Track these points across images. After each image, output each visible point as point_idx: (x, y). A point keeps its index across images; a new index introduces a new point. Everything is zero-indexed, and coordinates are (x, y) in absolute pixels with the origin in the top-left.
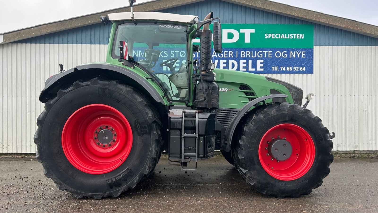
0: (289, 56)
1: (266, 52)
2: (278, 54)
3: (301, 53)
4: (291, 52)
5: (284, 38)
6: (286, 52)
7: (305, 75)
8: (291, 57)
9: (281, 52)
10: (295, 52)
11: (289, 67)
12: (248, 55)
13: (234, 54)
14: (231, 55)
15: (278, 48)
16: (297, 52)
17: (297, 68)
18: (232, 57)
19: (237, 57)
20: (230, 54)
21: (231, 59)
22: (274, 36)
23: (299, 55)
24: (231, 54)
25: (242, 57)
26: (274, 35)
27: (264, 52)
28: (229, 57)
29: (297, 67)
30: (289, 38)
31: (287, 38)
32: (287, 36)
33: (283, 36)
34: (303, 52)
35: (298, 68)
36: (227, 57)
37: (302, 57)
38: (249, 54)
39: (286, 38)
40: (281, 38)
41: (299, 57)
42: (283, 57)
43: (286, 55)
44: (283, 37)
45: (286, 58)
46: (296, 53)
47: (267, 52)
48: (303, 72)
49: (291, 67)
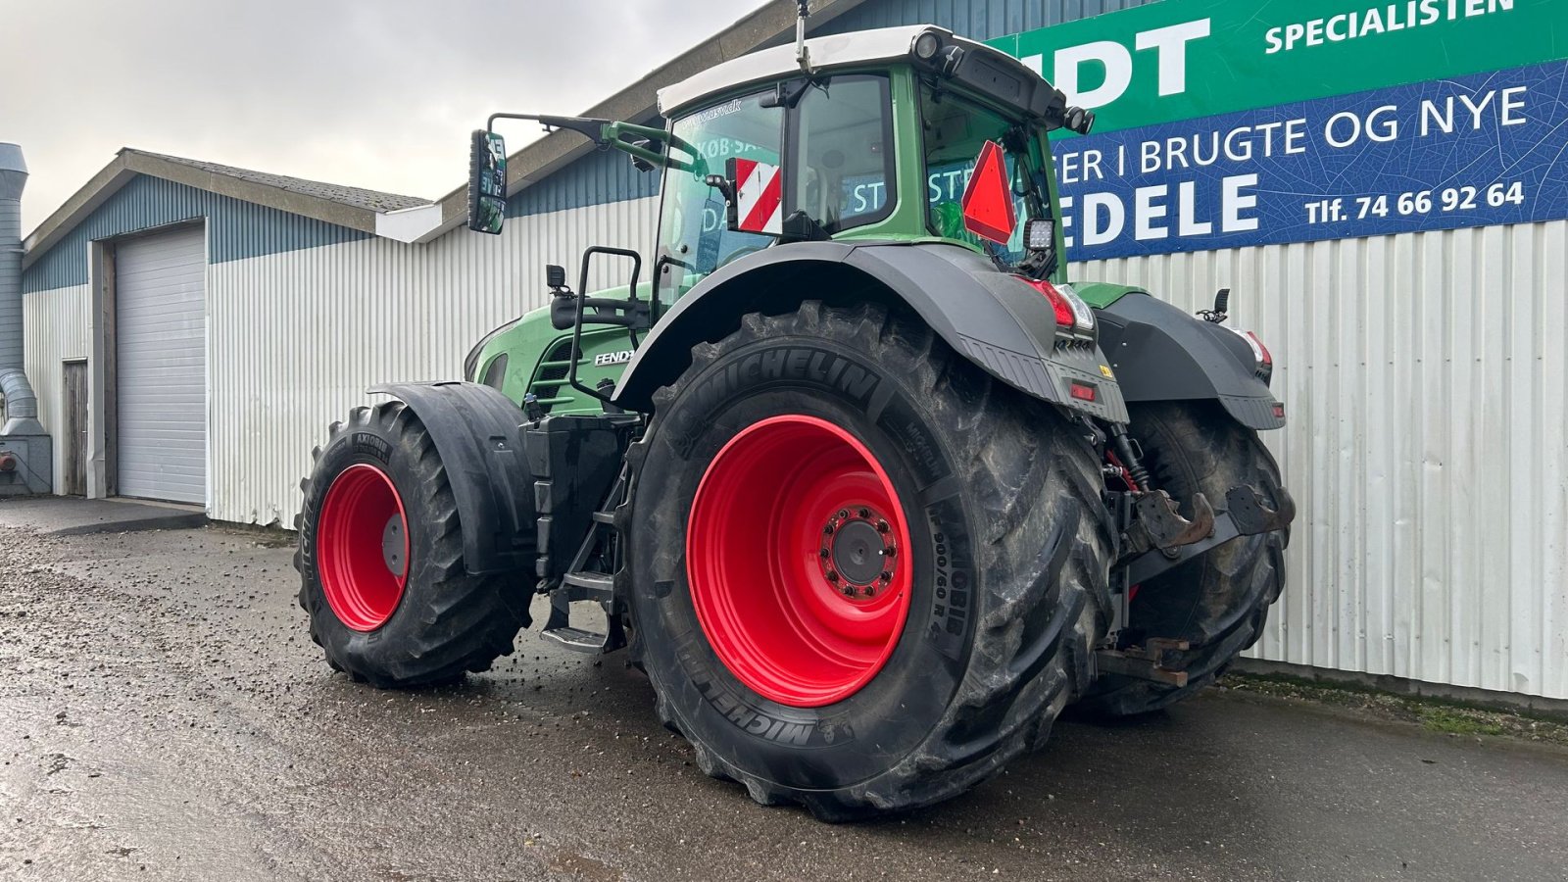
0: (1409, 125)
1: (1272, 129)
2: (1343, 130)
3: (1498, 98)
4: (1427, 105)
5: (1380, 29)
6: (1394, 108)
7: (1524, 231)
8: (1424, 132)
9: (1359, 117)
10: (1450, 101)
11: (1410, 195)
12: (1175, 159)
13: (1109, 164)
14: (1091, 171)
15: (1341, 96)
16: (1464, 98)
17: (1463, 197)
18: (1100, 176)
19: (1121, 173)
20: (1087, 165)
21: (1095, 186)
22: (1320, 31)
23: (1477, 112)
24: (1094, 165)
25: (1144, 170)
26: (1316, 27)
27: (1258, 128)
28: (1086, 178)
29: (1463, 190)
30: (1411, 23)
31: (1401, 26)
32: (1401, 17)
33: (1372, 22)
34: (1506, 93)
35: (1472, 191)
36: (1076, 180)
37: (1500, 121)
38: (1178, 153)
39: (1392, 26)
40: (1363, 33)
41: (1477, 125)
42: (1374, 143)
43: (1394, 124)
44: (1372, 27)
45: (1393, 141)
46: (1459, 105)
47: (1279, 124)
48: (1508, 216)
49: (1428, 193)
